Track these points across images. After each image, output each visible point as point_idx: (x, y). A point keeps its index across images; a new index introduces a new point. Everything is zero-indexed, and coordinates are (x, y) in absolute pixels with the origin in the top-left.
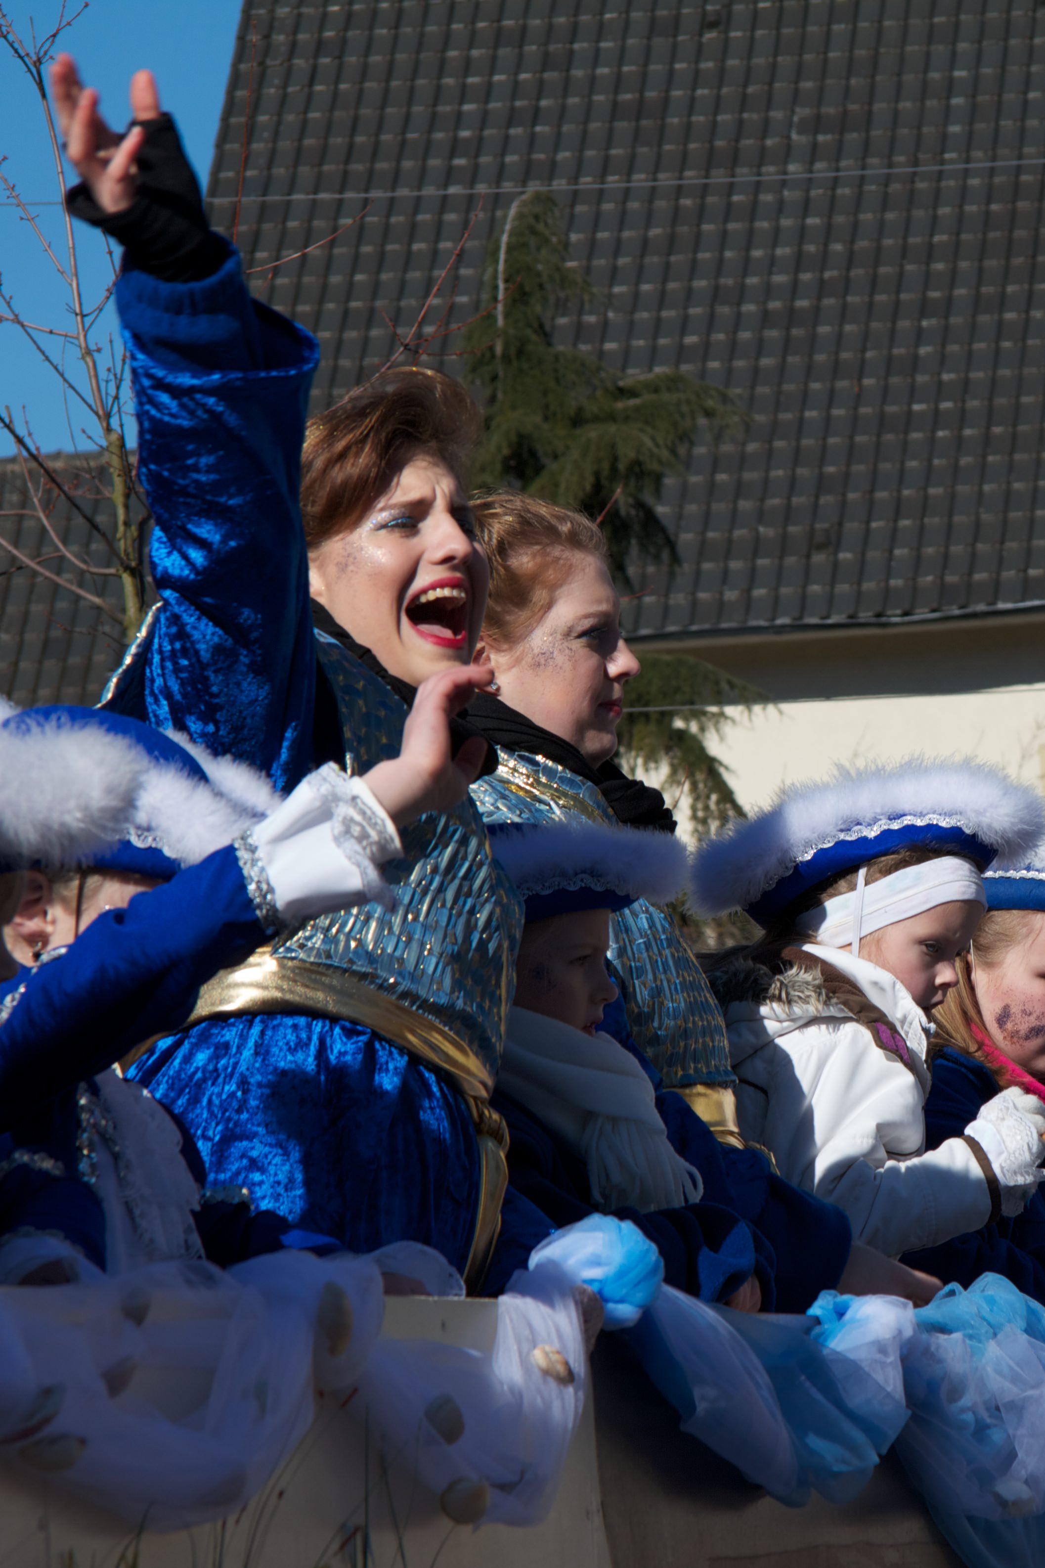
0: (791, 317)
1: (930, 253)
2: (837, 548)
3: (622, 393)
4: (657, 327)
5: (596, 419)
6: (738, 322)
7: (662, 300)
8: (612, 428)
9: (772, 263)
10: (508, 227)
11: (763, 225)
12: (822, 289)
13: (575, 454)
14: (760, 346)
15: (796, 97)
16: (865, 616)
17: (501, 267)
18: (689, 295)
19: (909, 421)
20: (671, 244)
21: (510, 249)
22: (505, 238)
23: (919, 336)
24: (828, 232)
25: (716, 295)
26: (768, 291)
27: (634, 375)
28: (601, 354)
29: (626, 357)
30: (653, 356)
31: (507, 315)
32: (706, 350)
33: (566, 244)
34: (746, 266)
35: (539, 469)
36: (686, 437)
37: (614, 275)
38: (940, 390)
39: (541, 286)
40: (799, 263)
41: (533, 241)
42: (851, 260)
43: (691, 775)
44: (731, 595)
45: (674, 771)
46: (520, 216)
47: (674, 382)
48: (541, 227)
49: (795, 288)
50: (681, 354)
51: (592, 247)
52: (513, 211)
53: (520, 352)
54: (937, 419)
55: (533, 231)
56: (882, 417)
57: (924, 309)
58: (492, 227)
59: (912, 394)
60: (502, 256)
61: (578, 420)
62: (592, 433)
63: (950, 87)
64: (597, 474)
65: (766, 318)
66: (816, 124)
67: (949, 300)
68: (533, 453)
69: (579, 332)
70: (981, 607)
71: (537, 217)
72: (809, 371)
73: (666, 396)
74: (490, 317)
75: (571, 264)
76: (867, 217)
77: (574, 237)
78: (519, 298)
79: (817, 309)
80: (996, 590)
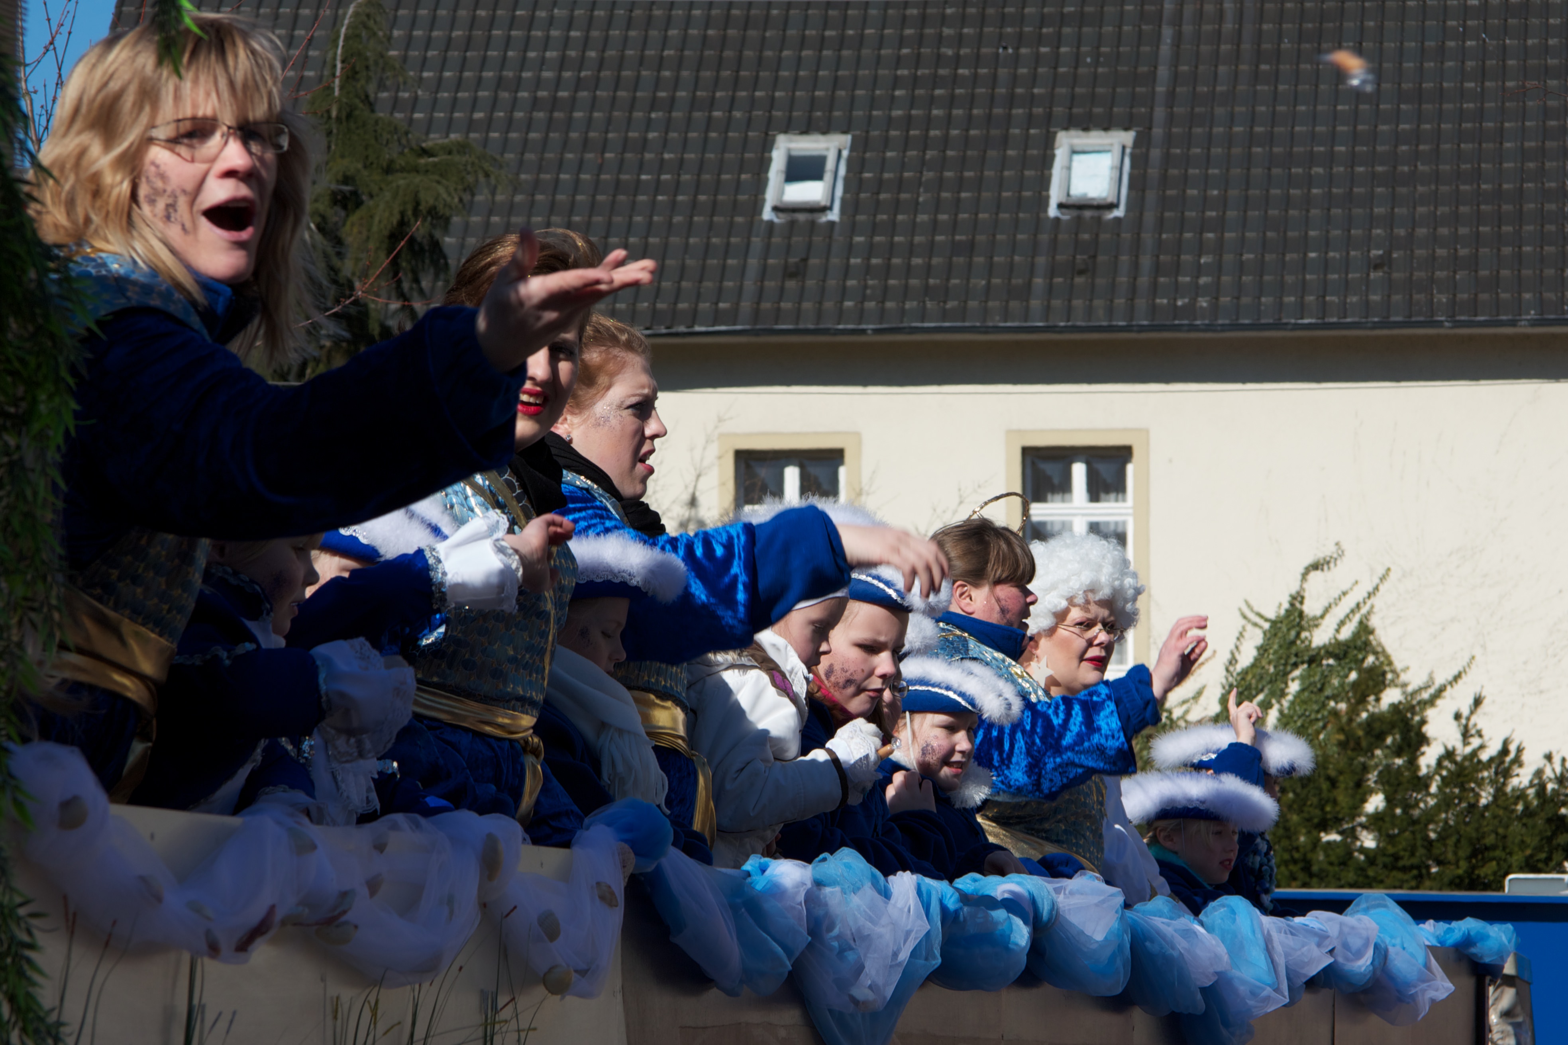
0: (554, 103)
1: (661, 62)
3: (425, 152)
4: (454, 104)
5: (402, 170)
6: (514, 104)
7: (459, 84)
8: (417, 179)
9: (542, 62)
10: (346, 22)
11: (537, 33)
12: (579, 84)
13: (388, 195)
14: (529, 125)
17: (339, 51)
18: (479, 82)
19: (637, 187)
20: (468, 43)
21: (347, 38)
22: (343, 30)
23: (649, 124)
24: (586, 43)
25: (500, 83)
26: (538, 83)
27: (435, 139)
28: (411, 121)
29: (429, 125)
30: (450, 125)
31: (342, 88)
32: (489, 124)
33: (389, 38)
34: (523, 63)
35: (359, 204)
36: (470, 189)
37: (424, 63)
38: (661, 166)
39: (367, 68)
40: (562, 63)
41: (364, 34)
42: (601, 63)
46: (356, 14)
47: (463, 148)
48: (371, 23)
49: (558, 83)
50: (471, 125)
51: (409, 41)
52: (351, 10)
53: (349, 116)
54: (658, 187)
55: (365, 26)
56: (618, 183)
57: (653, 104)
58: (336, 21)
59: (641, 167)
60: (341, 43)
61: (389, 170)
62: (400, 181)
64: (402, 212)
65: (535, 103)
67: (673, 100)
68: (355, 192)
69: (396, 104)
70: (682, 329)
71: (368, 16)
72: (565, 144)
73: (457, 158)
74: (329, 89)
75: (393, 53)
76: (615, 33)
77: (396, 33)
78: (351, 75)
79: (573, 99)
80: (694, 316)
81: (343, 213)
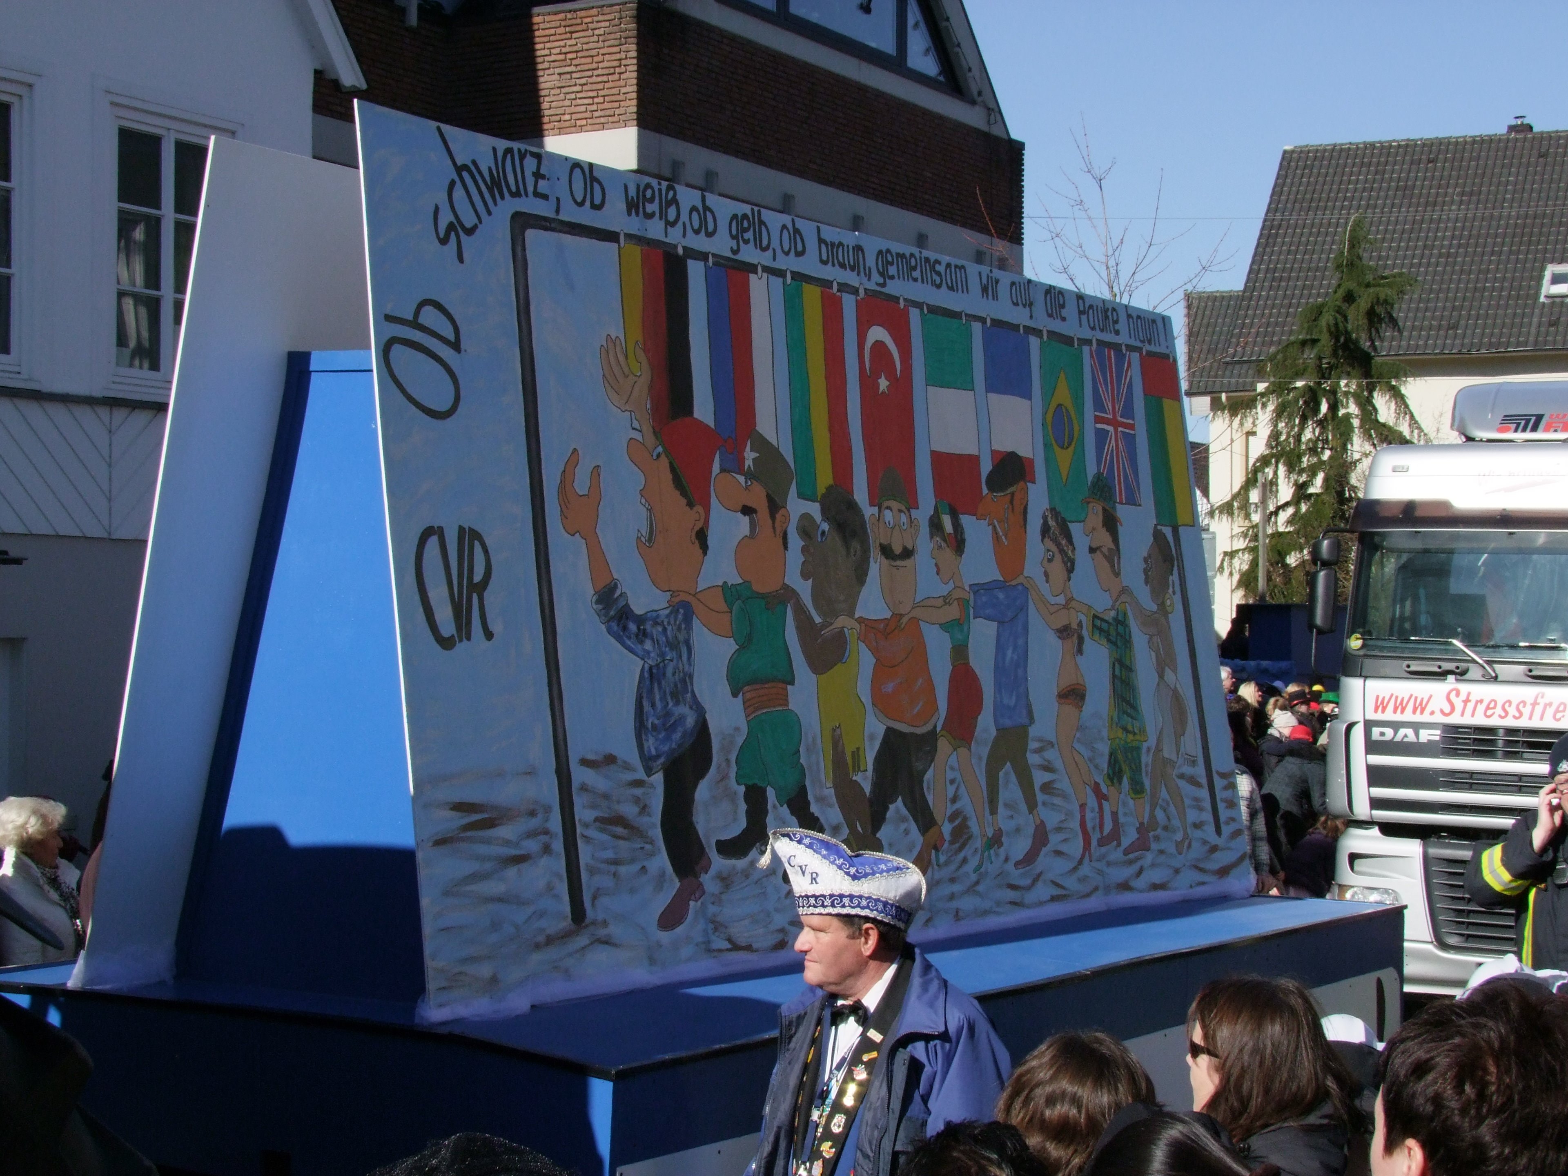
0: (1449, 255)
1: (1496, 235)
2: (1457, 329)
5: (1374, 286)
7: (1407, 248)
8: (1378, 289)
9: (1444, 238)
12: (1459, 246)
15: (1457, 185)
16: (1464, 351)
17: (1347, 237)
19: (1484, 289)
21: (1350, 231)
22: (1348, 228)
27: (1387, 273)
29: (1385, 266)
31: (1348, 252)
38: (1495, 279)
39: (1359, 243)
40: (1453, 237)
41: (1358, 229)
43: (1396, 399)
44: (1421, 343)
45: (1390, 397)
46: (1354, 221)
47: (1401, 275)
48: (1360, 224)
53: (1351, 264)
54: (1493, 289)
55: (1357, 225)
57: (1493, 253)
58: (1346, 224)
59: (1486, 280)
60: (1347, 234)
61: (1368, 285)
62: (1371, 290)
63: (1508, 183)
64: (1372, 303)
65: (1440, 255)
66: (1463, 194)
68: (1352, 295)
69: (1371, 258)
70: (1502, 350)
71: (1359, 221)
73: (1397, 279)
74: (1343, 253)
78: (1352, 246)
79: (1457, 252)
80: (1508, 344)
81: (1347, 305)
